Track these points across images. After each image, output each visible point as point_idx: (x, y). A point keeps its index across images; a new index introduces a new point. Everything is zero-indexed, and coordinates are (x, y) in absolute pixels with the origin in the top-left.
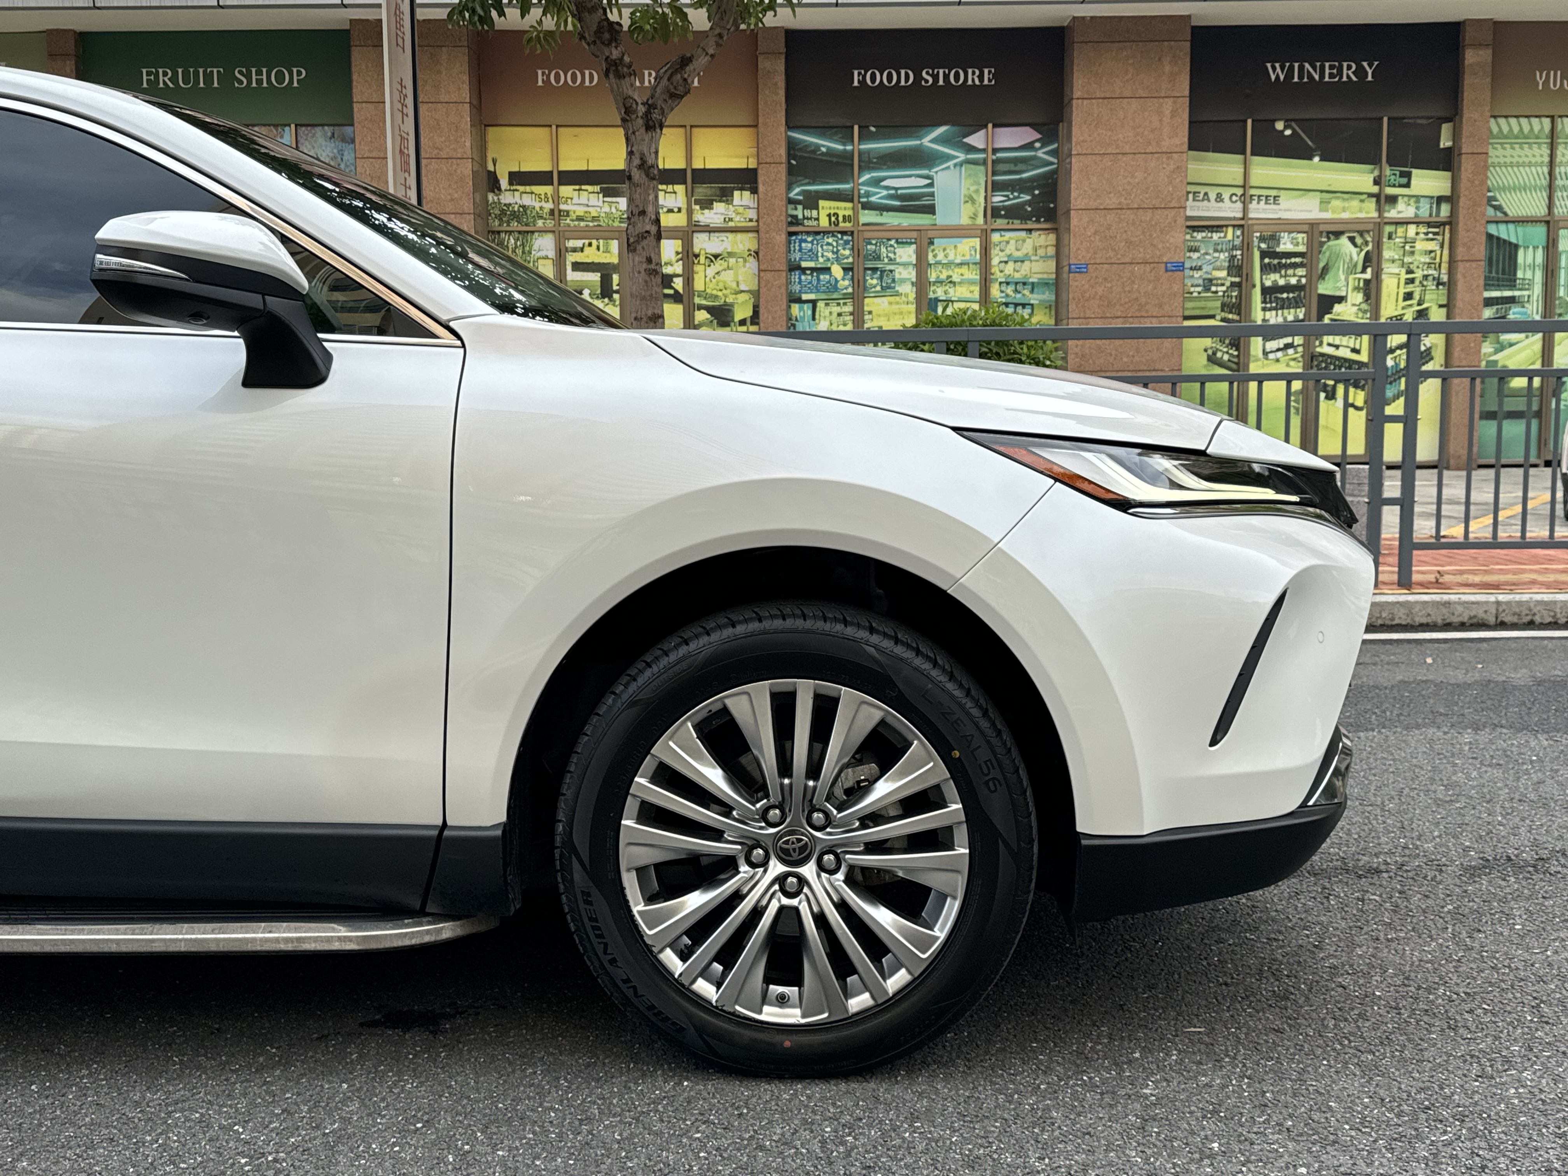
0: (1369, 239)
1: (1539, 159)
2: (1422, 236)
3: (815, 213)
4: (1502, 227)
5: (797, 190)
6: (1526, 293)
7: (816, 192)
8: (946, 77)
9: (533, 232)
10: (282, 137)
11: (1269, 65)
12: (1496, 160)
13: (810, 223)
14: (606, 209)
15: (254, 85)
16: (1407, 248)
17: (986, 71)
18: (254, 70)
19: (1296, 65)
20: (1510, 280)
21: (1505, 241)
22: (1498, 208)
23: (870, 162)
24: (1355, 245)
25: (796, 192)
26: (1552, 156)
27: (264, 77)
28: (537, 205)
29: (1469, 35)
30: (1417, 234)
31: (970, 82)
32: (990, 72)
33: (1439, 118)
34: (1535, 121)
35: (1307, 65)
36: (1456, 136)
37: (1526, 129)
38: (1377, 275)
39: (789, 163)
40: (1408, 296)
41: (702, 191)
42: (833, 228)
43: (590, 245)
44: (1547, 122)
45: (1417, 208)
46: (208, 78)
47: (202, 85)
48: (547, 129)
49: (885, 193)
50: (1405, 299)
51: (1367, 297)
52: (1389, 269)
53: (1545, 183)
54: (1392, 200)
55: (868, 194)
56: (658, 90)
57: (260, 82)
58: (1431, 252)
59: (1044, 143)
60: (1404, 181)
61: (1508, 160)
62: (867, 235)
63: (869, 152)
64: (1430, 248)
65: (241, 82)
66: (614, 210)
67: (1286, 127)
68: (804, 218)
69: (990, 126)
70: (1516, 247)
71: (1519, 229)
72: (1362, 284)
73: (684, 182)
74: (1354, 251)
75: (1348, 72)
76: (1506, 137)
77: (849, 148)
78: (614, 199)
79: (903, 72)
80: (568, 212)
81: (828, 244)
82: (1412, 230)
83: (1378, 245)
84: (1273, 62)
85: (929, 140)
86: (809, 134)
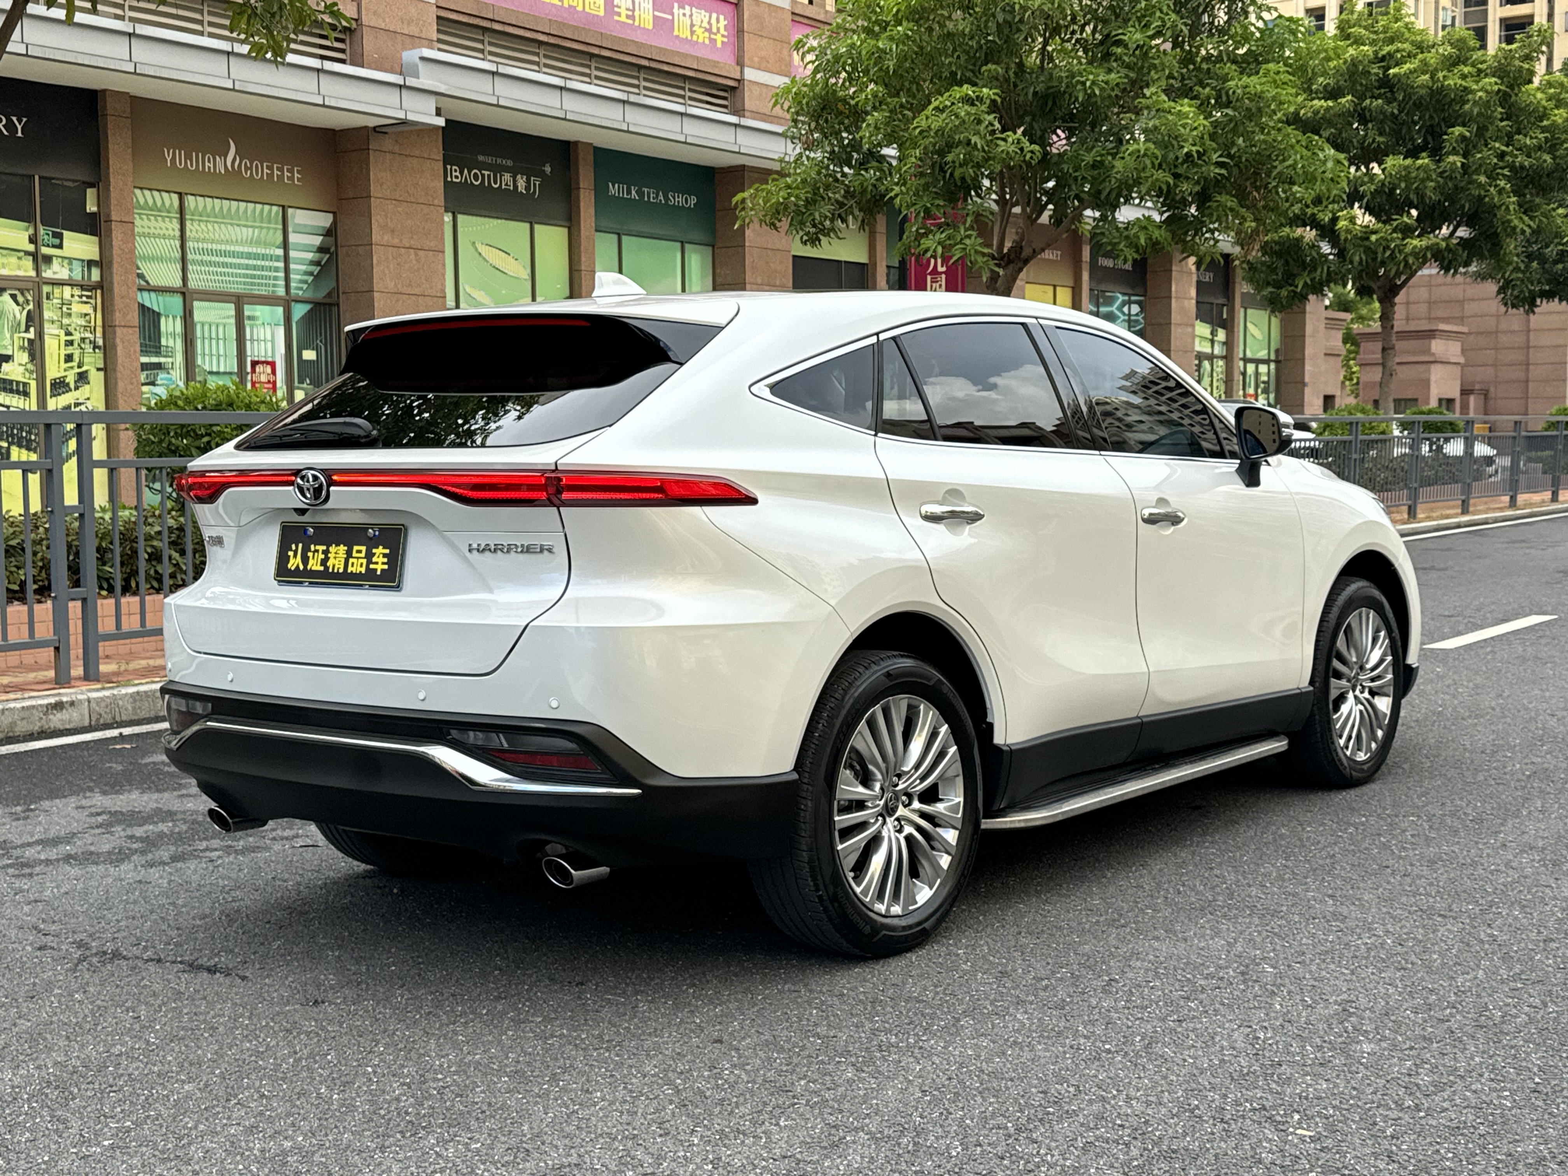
0: (30, 298)
1: (171, 232)
2: (77, 298)
4: (145, 294)
6: (170, 360)
12: (140, 230)
16: (64, 309)
20: (156, 347)
21: (148, 308)
22: (141, 276)
24: (17, 303)
26: (182, 231)
29: (109, 104)
30: (72, 296)
33: (84, 183)
34: (165, 196)
36: (102, 203)
37: (159, 202)
38: (40, 335)
40: (69, 358)
44: (175, 197)
45: (71, 270)
50: (66, 361)
51: (32, 357)
52: (50, 329)
53: (178, 255)
54: (48, 259)
58: (86, 315)
60: (57, 241)
61: (147, 231)
64: (85, 311)
70: (159, 314)
71: (160, 298)
72: (26, 344)
74: (17, 309)
76: (143, 208)
82: (67, 291)
83: (39, 305)
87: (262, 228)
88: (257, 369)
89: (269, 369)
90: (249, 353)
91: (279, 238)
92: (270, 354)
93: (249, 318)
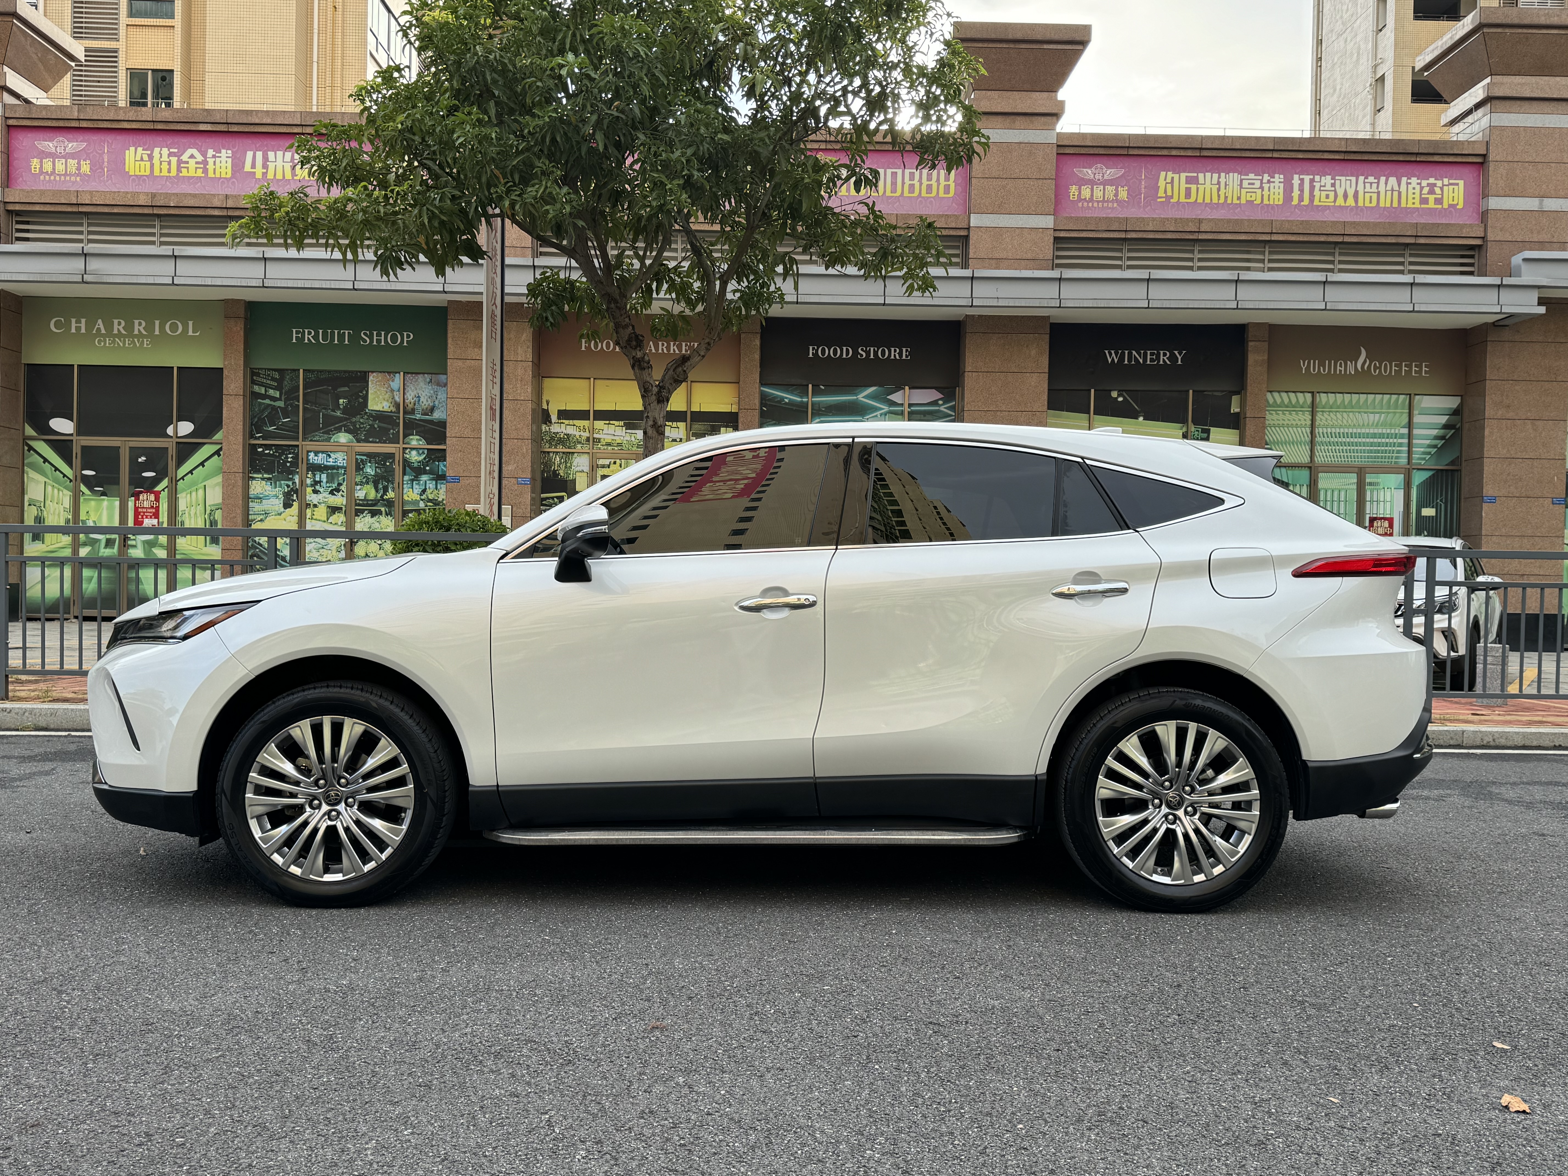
1: (1303, 423)
8: (875, 353)
9: (573, 453)
10: (393, 381)
11: (1107, 352)
12: (1272, 423)
14: (628, 438)
15: (375, 343)
17: (904, 350)
18: (375, 333)
19: (1126, 352)
23: (820, 410)
26: (1313, 420)
27: (383, 338)
28: (577, 434)
29: (1251, 333)
31: (892, 357)
32: (907, 351)
33: (1230, 392)
34: (1300, 395)
35: (1134, 352)
36: (1242, 405)
37: (1294, 401)
39: (761, 409)
41: (698, 426)
43: (615, 463)
44: (1309, 396)
46: (341, 337)
47: (336, 342)
48: (587, 381)
53: (1308, 439)
56: (667, 377)
57: (379, 341)
59: (946, 400)
60: (1205, 435)
61: (1281, 422)
63: (819, 403)
65: (365, 341)
66: (633, 439)
67: (1119, 396)
69: (907, 387)
70: (1288, 484)
71: (1290, 472)
73: (686, 421)
75: (1164, 358)
76: (1279, 406)
77: (805, 400)
78: (633, 431)
79: (844, 349)
80: (599, 439)
84: (1109, 349)
85: (863, 396)
86: (776, 390)
87: (1389, 413)
88: (1375, 524)
89: (1386, 524)
90: (1368, 512)
91: (1405, 420)
92: (1388, 512)
93: (1370, 484)
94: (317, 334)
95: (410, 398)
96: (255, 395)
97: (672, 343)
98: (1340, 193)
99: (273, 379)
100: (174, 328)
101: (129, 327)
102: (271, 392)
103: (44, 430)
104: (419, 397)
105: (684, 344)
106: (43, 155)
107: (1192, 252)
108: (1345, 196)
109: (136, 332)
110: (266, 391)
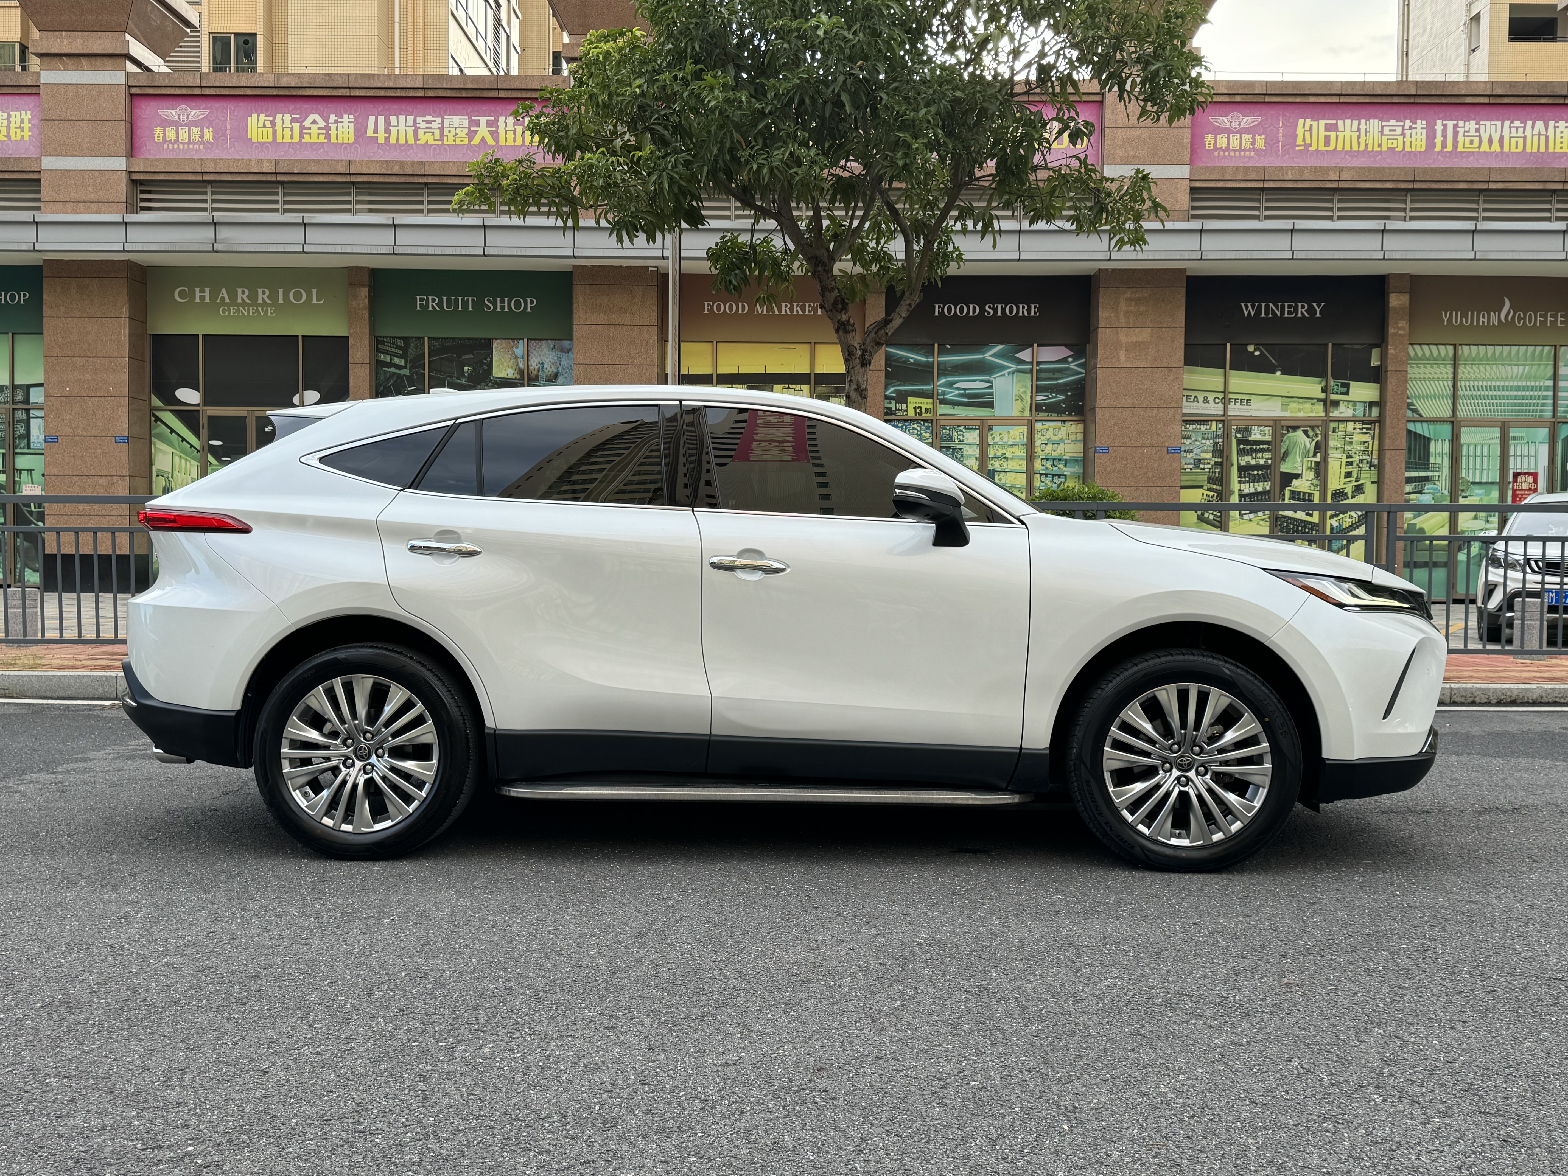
0: (1319, 432)
1: (1445, 376)
2: (1358, 430)
3: (904, 406)
4: (1418, 425)
5: (892, 389)
6: (1437, 474)
7: (906, 391)
8: (1003, 310)
10: (517, 347)
12: (1412, 376)
13: (901, 413)
15: (499, 310)
16: (1347, 439)
17: (1033, 306)
18: (498, 299)
19: (1263, 305)
20: (1425, 464)
21: (1420, 435)
22: (1415, 411)
23: (946, 370)
24: (1308, 437)
25: (890, 391)
26: (1455, 373)
29: (1392, 283)
30: (1354, 429)
31: (1021, 314)
32: (1035, 307)
33: (1370, 345)
34: (1442, 348)
35: (1271, 305)
36: (1383, 357)
37: (1435, 353)
38: (1325, 458)
39: (887, 370)
40: (1348, 475)
42: (918, 417)
44: (1450, 349)
45: (1354, 410)
46: (465, 304)
47: (460, 309)
48: (710, 344)
49: (957, 392)
50: (1346, 477)
51: (1318, 475)
52: (1333, 454)
53: (1450, 393)
54: (1336, 404)
55: (944, 393)
57: (502, 307)
58: (1365, 442)
59: (1076, 357)
60: (1344, 390)
61: (1422, 376)
62: (943, 422)
63: (945, 362)
64: (1364, 440)
65: (489, 308)
67: (1255, 350)
68: (896, 409)
69: (1035, 345)
70: (1429, 439)
71: (1432, 427)
72: (1313, 466)
73: (809, 383)
74: (1307, 440)
75: (1302, 310)
76: (1420, 359)
77: (931, 360)
79: (971, 306)
81: (914, 429)
82: (1350, 426)
83: (1326, 437)
85: (990, 355)
86: (901, 349)
87: (1533, 365)
88: (1519, 480)
89: (1531, 479)
90: (1511, 466)
91: (1550, 372)
92: (1532, 466)
93: (1514, 438)
94: (441, 301)
95: (534, 365)
96: (380, 364)
97: (795, 305)
98: (1485, 138)
99: (398, 347)
100: (298, 296)
101: (253, 296)
102: (397, 360)
103: (171, 400)
104: (542, 363)
105: (807, 305)
106: (166, 123)
107: (1332, 201)
108: (1490, 141)
109: (260, 301)
110: (391, 359)
